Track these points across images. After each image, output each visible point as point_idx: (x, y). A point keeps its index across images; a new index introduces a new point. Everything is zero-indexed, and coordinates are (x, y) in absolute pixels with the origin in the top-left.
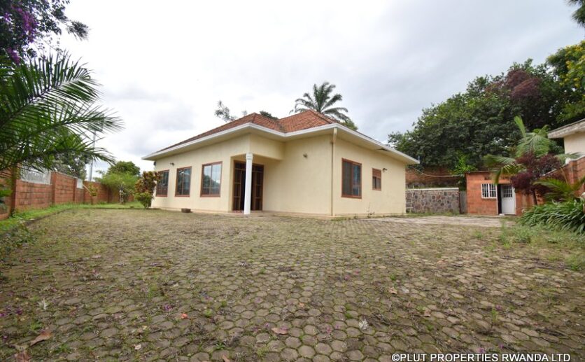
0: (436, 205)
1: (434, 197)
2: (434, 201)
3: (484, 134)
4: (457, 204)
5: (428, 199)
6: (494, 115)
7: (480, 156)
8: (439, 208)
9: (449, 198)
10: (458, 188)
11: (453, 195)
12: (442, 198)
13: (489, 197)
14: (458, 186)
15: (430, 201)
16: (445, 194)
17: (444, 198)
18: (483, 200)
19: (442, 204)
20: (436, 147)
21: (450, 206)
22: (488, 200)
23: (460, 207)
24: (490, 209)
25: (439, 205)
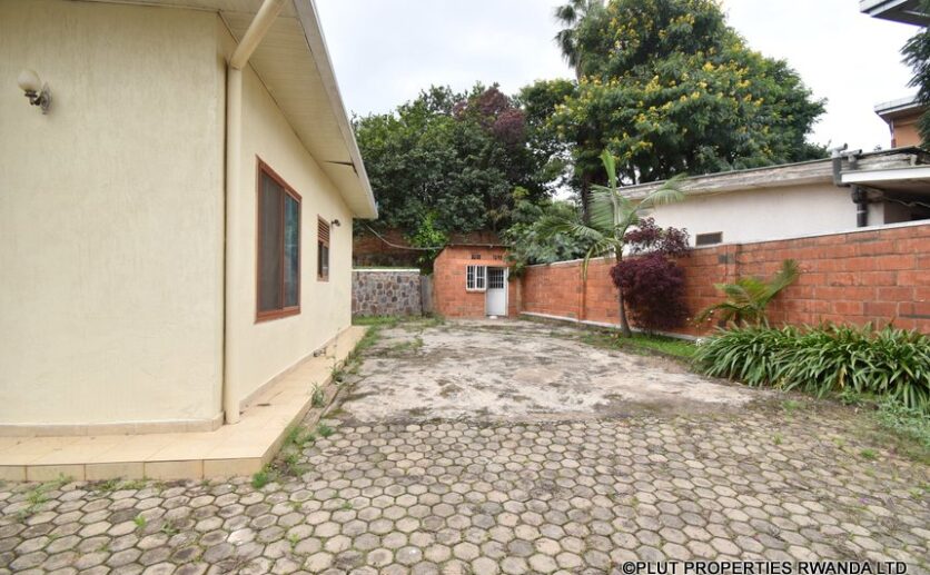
0: (384, 300)
1: (380, 286)
2: (380, 293)
3: (461, 180)
4: (418, 299)
5: (369, 289)
6: (476, 152)
7: (455, 217)
8: (388, 306)
9: (404, 288)
10: (418, 270)
11: (412, 283)
12: (394, 288)
13: (476, 289)
14: (418, 266)
15: (374, 292)
16: (399, 280)
17: (398, 287)
18: (468, 293)
19: (394, 299)
20: (388, 191)
21: (406, 303)
22: (475, 293)
23: (421, 303)
24: (478, 309)
25: (389, 301)
